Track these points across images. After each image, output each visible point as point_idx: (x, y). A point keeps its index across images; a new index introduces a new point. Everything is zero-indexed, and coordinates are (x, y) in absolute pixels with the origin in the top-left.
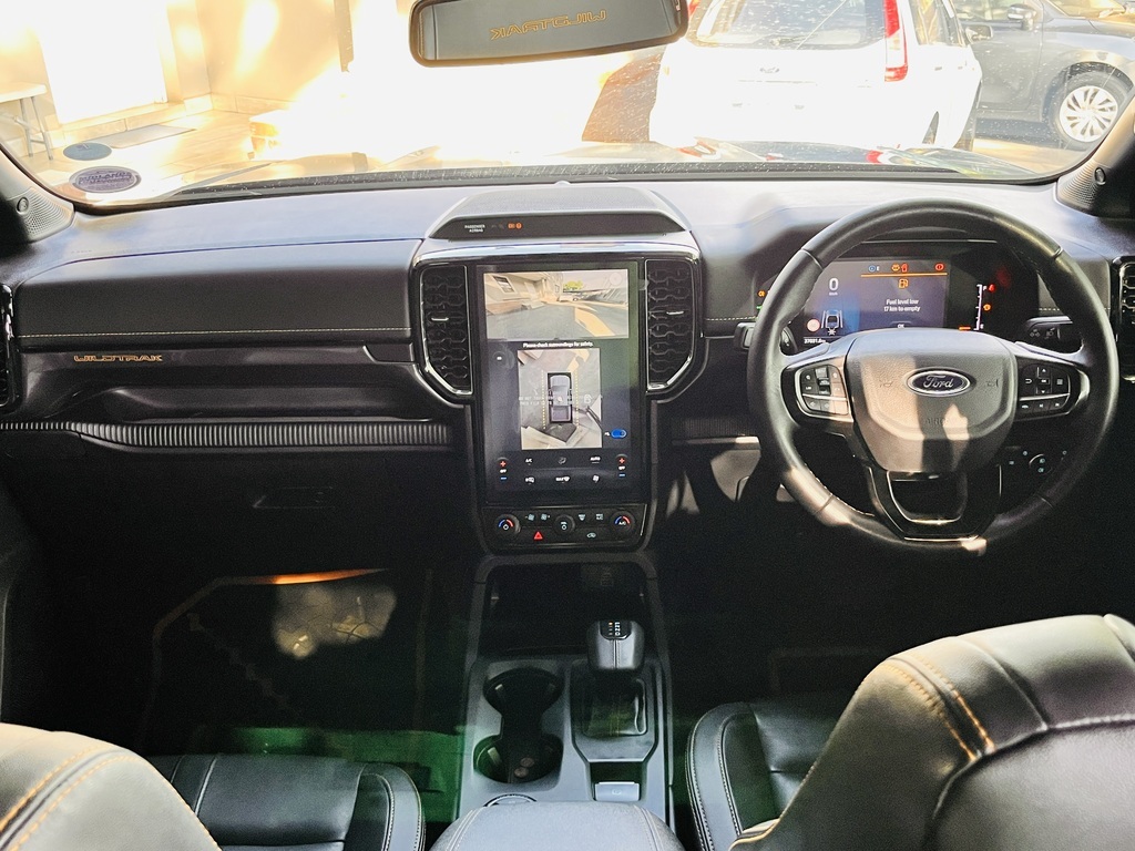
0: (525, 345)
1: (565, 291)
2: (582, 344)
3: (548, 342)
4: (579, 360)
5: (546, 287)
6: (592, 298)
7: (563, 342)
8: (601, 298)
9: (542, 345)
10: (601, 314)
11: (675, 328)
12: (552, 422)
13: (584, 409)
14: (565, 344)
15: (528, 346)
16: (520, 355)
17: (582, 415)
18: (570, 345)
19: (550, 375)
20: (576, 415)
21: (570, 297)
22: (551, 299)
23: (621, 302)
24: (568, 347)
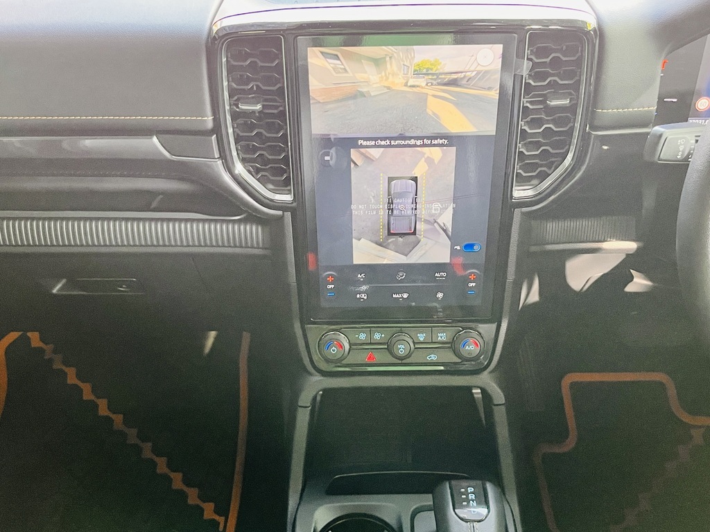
0: (360, 142)
1: (417, 73)
2: (436, 142)
3: (391, 139)
4: (429, 161)
5: (392, 67)
6: (453, 83)
7: (410, 138)
8: (464, 82)
9: (383, 143)
10: (460, 103)
11: (555, 122)
12: (390, 234)
13: (431, 219)
14: (412, 142)
15: (365, 143)
16: (354, 154)
17: (428, 227)
18: (419, 143)
19: (390, 180)
20: (421, 227)
21: (422, 82)
22: (398, 82)
23: (489, 89)
24: (415, 146)
